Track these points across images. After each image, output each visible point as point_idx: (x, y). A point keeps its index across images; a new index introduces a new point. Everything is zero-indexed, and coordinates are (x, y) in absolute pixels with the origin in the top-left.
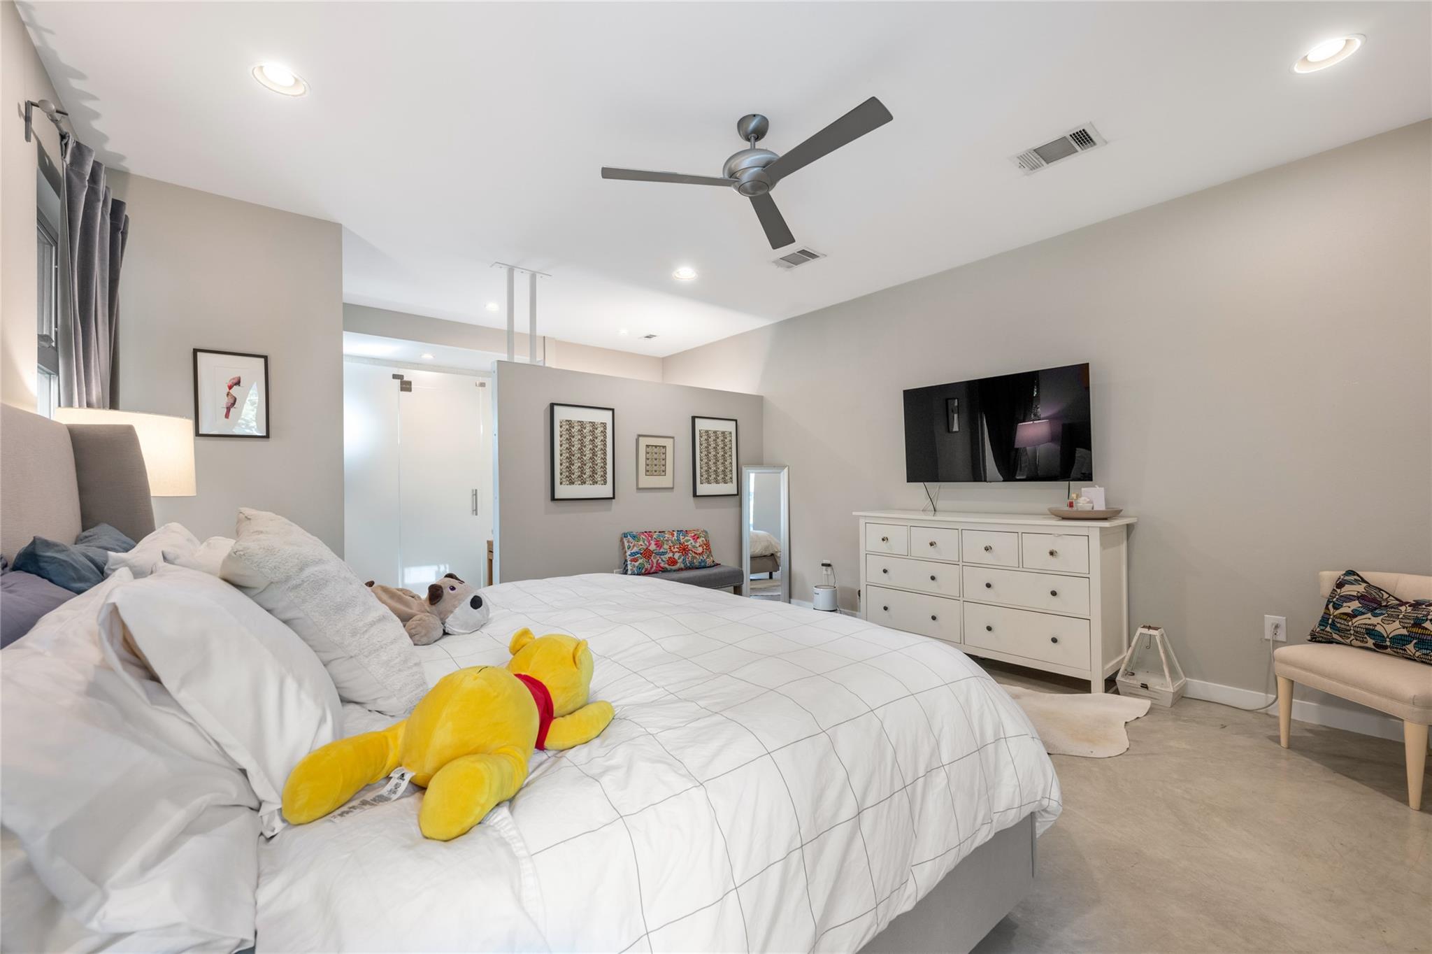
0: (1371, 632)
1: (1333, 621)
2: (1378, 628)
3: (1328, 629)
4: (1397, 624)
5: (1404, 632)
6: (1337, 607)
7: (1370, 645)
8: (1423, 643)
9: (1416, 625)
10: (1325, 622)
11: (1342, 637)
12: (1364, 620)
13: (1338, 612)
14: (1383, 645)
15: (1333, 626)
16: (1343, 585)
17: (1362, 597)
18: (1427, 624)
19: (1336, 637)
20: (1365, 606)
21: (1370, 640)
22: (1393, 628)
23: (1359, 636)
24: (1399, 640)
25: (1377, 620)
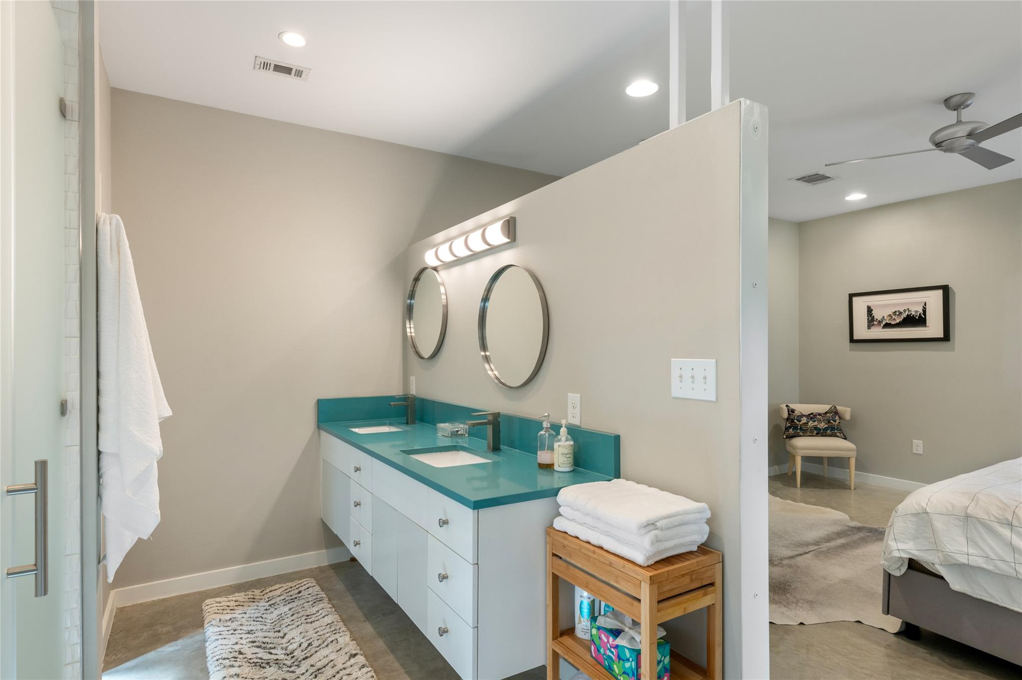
0: (816, 428)
1: (801, 427)
2: (818, 426)
3: (799, 431)
4: (822, 423)
5: (827, 426)
6: (800, 421)
7: (815, 434)
8: (833, 429)
9: (829, 422)
10: (795, 428)
11: (803, 433)
12: (811, 424)
13: (801, 423)
14: (820, 433)
15: (801, 429)
16: (793, 411)
17: (803, 416)
18: (832, 421)
19: (801, 434)
20: (808, 418)
21: (815, 432)
22: (822, 425)
23: (811, 431)
24: (826, 429)
25: (816, 423)
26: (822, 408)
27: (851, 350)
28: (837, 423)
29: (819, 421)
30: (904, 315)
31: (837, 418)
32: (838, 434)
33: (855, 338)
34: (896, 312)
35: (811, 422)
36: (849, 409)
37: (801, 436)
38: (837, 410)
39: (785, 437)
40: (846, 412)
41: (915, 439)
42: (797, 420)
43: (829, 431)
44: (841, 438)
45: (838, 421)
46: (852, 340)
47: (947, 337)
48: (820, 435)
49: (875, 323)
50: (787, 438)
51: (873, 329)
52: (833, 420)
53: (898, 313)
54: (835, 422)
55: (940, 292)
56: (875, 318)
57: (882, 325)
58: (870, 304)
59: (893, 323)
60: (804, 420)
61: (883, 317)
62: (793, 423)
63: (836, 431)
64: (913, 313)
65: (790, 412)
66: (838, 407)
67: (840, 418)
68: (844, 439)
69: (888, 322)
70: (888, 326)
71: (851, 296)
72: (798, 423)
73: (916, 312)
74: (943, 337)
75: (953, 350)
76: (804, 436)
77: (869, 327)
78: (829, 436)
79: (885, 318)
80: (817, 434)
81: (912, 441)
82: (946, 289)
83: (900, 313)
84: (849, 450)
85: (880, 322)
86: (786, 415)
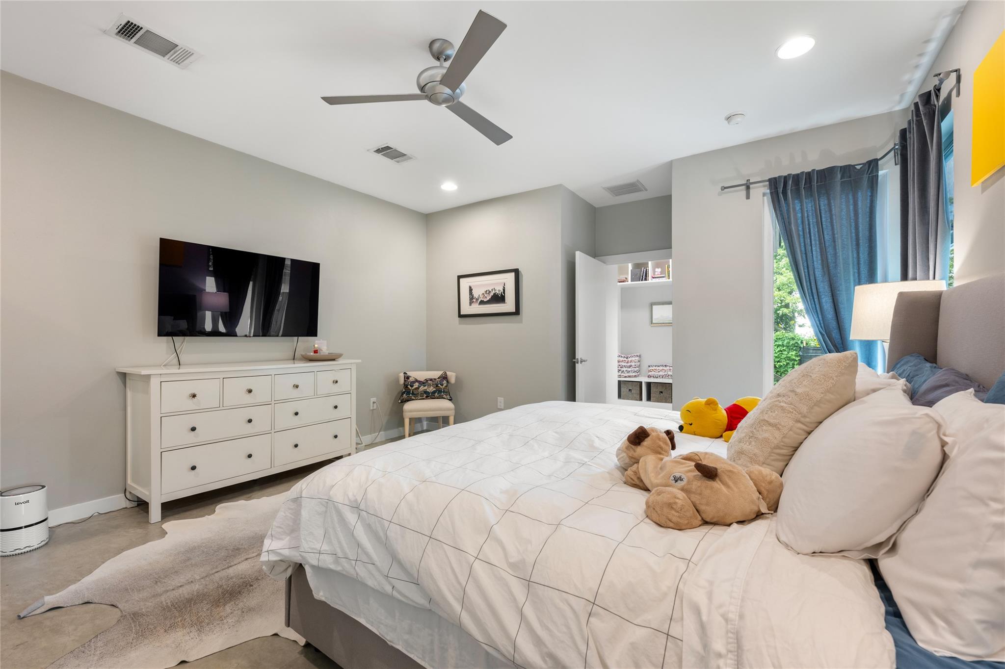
0: (425, 392)
1: (412, 392)
2: (428, 390)
3: (411, 395)
4: (432, 388)
5: (435, 389)
6: (412, 386)
7: (424, 397)
8: (440, 391)
9: (437, 386)
10: (408, 393)
11: (415, 397)
12: (422, 388)
13: (413, 388)
14: (429, 396)
15: (413, 394)
16: (408, 378)
17: (417, 381)
18: (439, 385)
19: (413, 398)
20: (420, 384)
21: (425, 395)
22: (431, 389)
23: (422, 395)
24: (434, 392)
25: (426, 388)
26: (436, 374)
27: (460, 324)
28: (444, 386)
29: (429, 385)
30: (492, 294)
31: (445, 382)
32: (444, 396)
33: (462, 313)
34: (487, 291)
35: (422, 387)
36: (454, 374)
37: (413, 400)
38: (446, 375)
39: (400, 401)
40: (452, 376)
41: (499, 397)
42: (410, 385)
43: (436, 394)
44: (447, 399)
45: (445, 385)
46: (460, 316)
47: (517, 312)
48: (429, 398)
49: (474, 300)
50: (402, 402)
51: (474, 305)
52: (441, 385)
53: (488, 292)
54: (442, 385)
55: (513, 274)
56: (474, 296)
57: (479, 302)
58: (471, 284)
59: (485, 300)
60: (416, 385)
61: (479, 295)
62: (438, 388)
63: (442, 394)
64: (497, 292)
65: (406, 379)
66: (448, 373)
67: (448, 382)
68: (450, 400)
69: (482, 300)
70: (482, 303)
71: (459, 277)
72: (410, 388)
73: (499, 291)
74: (514, 311)
75: (521, 322)
76: (416, 400)
77: (470, 305)
78: (437, 398)
79: (480, 296)
80: (426, 397)
81: (497, 399)
82: (517, 272)
83: (490, 292)
84: (449, 409)
85: (477, 300)
86: (402, 381)
